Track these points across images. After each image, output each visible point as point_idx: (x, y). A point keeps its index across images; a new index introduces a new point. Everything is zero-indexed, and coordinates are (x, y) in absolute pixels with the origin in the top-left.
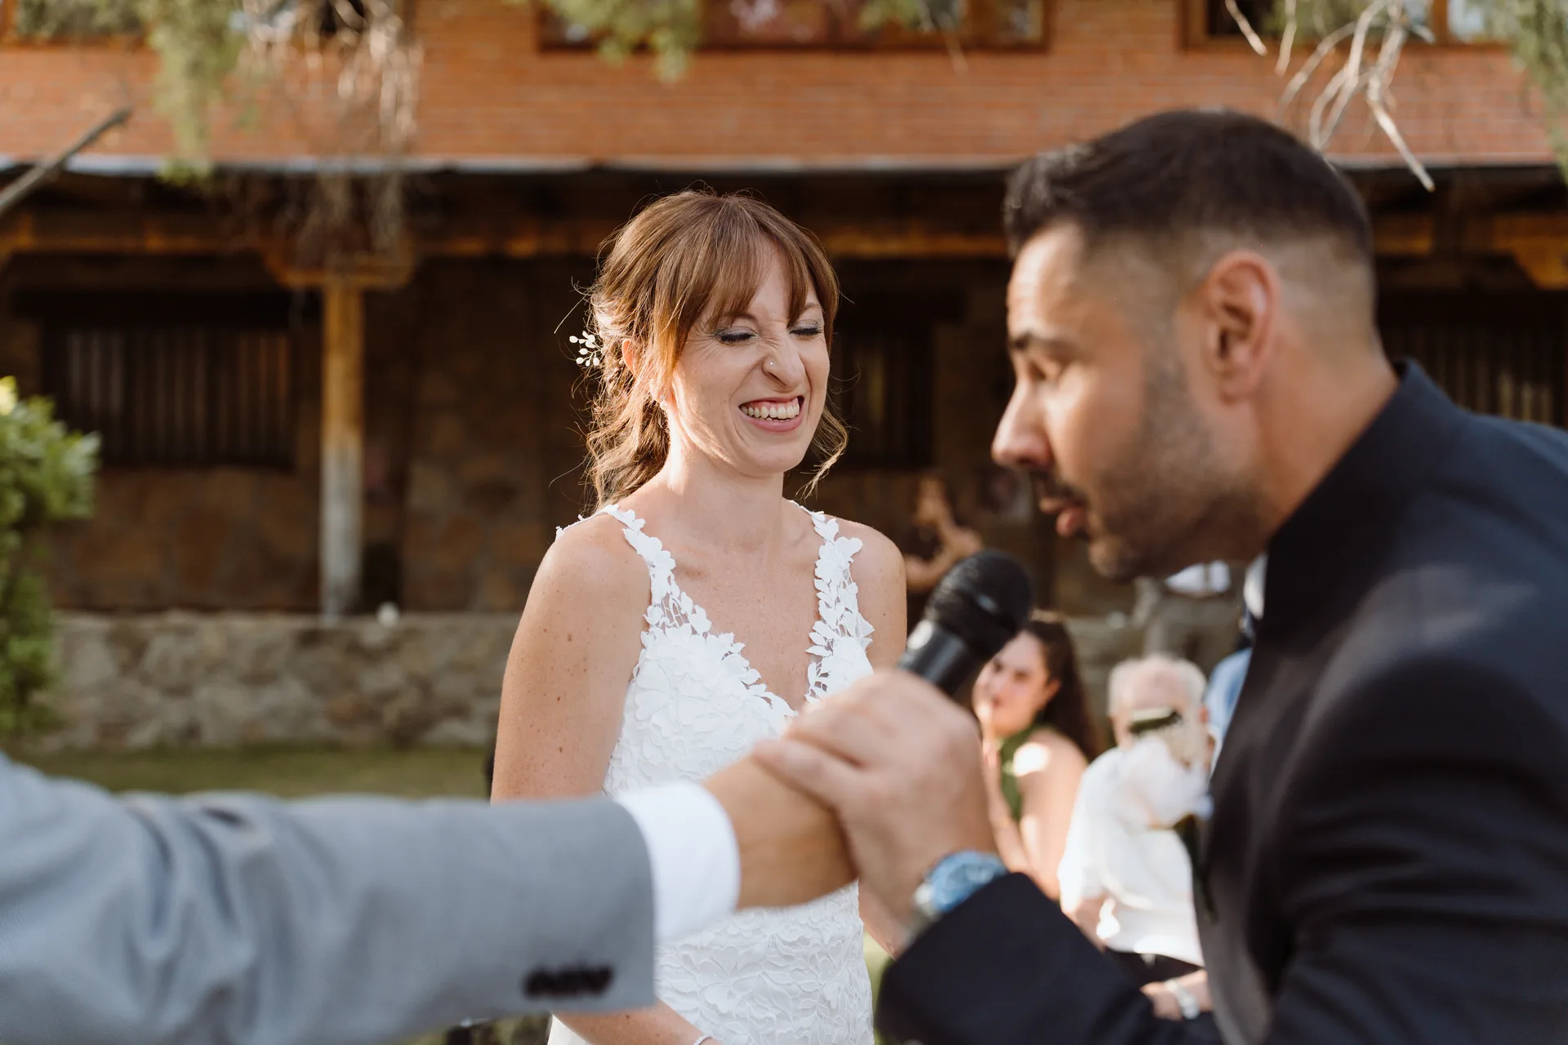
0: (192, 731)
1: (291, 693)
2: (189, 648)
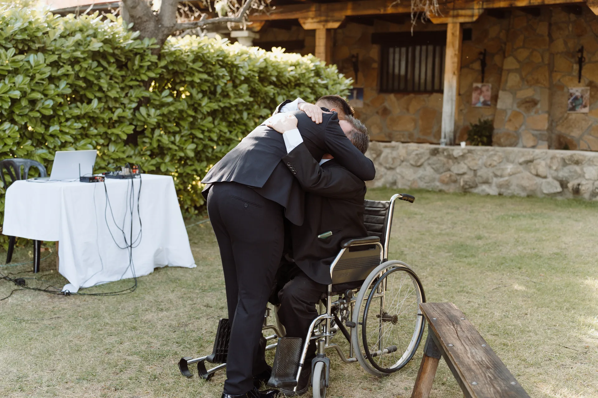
0: (394, 183)
1: (428, 171)
2: (395, 154)
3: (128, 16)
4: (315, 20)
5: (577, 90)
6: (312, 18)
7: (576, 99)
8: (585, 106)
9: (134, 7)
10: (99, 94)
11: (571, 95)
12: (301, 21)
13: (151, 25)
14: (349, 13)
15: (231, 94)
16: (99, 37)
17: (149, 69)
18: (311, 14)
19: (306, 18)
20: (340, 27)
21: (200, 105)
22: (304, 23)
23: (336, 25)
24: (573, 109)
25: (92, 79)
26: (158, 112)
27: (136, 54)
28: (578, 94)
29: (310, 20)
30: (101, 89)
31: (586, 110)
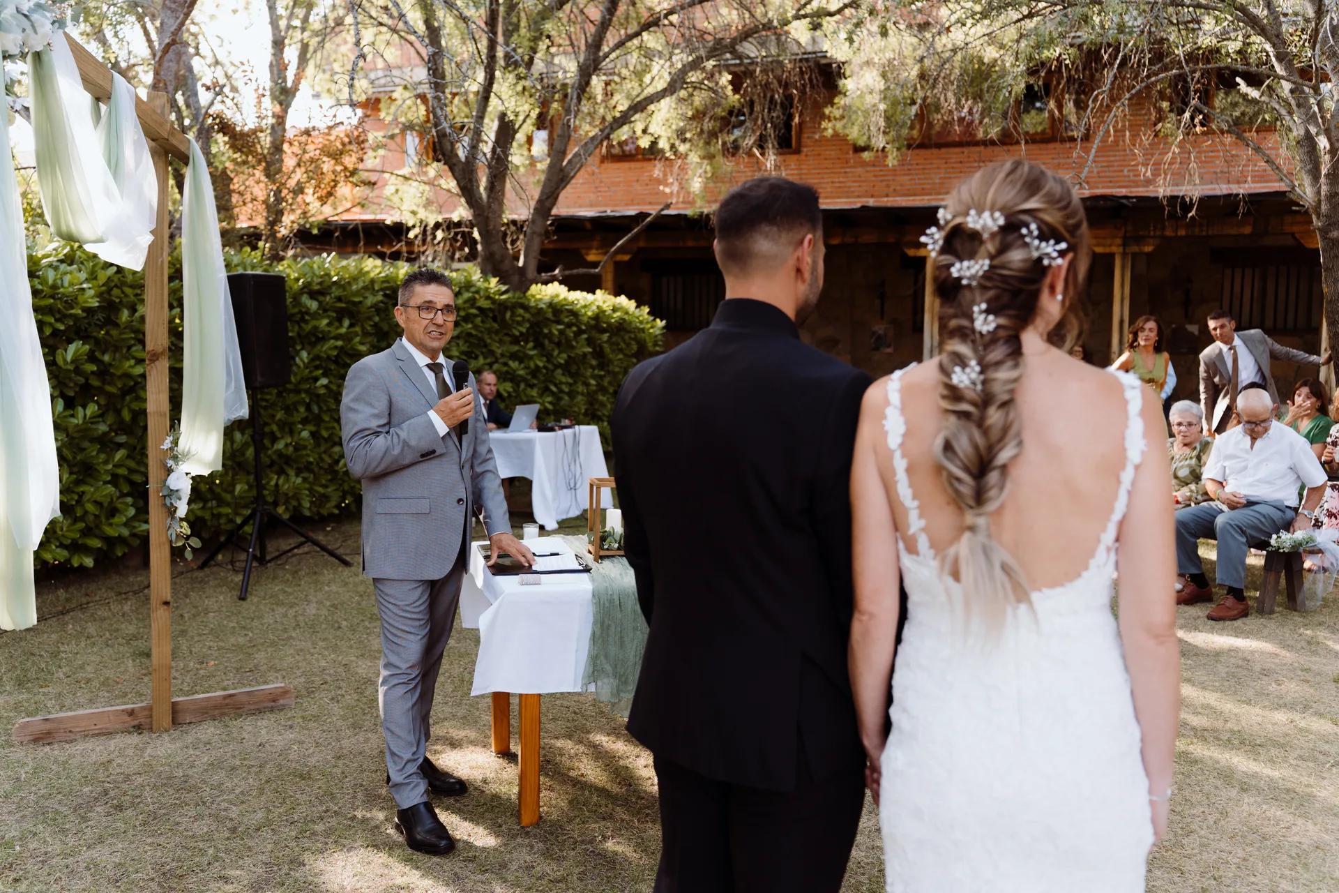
3: (489, 267)
4: (600, 251)
5: (880, 328)
6: (597, 249)
7: (879, 337)
8: (889, 346)
9: (502, 261)
10: (484, 350)
11: (874, 333)
12: (583, 251)
13: (516, 278)
14: (642, 244)
15: (574, 343)
16: (482, 293)
17: (519, 323)
18: (595, 244)
19: (590, 248)
20: (630, 259)
21: (552, 355)
22: (587, 254)
23: (626, 258)
24: (877, 349)
25: (479, 335)
26: (522, 366)
27: (506, 308)
28: (881, 332)
29: (594, 251)
30: (486, 346)
31: (890, 350)
